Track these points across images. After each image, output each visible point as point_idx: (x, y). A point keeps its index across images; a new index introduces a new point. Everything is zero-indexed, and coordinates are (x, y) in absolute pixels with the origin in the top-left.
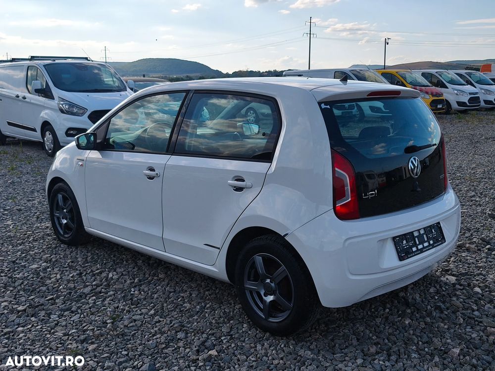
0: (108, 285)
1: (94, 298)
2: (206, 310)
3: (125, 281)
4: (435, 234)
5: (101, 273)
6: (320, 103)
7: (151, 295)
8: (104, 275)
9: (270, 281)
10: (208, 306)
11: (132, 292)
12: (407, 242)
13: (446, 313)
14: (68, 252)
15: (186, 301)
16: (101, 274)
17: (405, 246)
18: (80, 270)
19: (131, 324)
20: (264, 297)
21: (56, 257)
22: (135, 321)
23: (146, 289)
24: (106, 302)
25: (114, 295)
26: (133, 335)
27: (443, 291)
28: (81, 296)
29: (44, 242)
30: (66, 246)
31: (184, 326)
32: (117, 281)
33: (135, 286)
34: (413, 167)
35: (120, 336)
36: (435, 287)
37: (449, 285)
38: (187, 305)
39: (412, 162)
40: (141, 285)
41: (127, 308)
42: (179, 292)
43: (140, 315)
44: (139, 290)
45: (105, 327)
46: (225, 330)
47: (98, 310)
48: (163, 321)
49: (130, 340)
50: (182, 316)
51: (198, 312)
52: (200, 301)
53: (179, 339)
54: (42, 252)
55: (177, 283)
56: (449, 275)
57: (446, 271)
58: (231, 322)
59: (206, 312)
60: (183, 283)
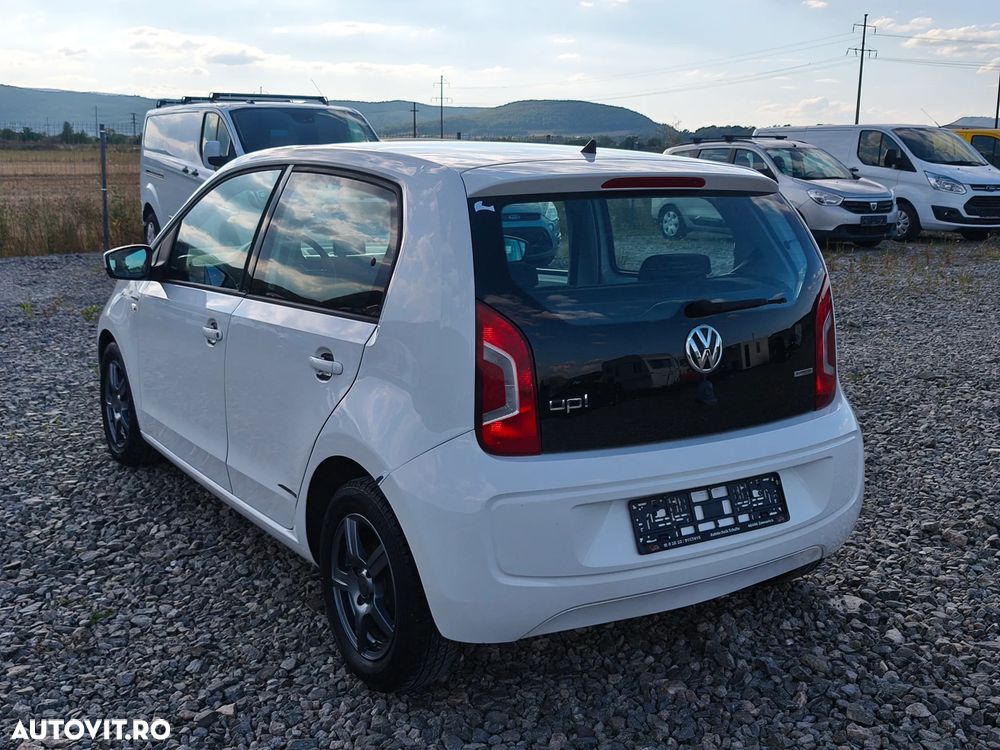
0: (137, 549)
1: (93, 572)
2: (280, 620)
3: (173, 544)
4: (757, 502)
5: (138, 524)
6: (471, 201)
7: (200, 577)
8: (142, 528)
9: (367, 573)
10: (293, 610)
11: (168, 569)
12: (668, 514)
13: (778, 680)
14: (111, 478)
15: (257, 596)
16: (139, 526)
17: (661, 522)
18: (106, 515)
19: (118, 633)
20: (358, 606)
21: (85, 486)
22: (134, 625)
23: (198, 565)
24: (108, 583)
25: (132, 570)
26: (108, 655)
27: (817, 629)
28: (72, 566)
29: (87, 454)
30: (117, 464)
31: (216, 648)
32: (158, 542)
33: (181, 557)
34: (696, 349)
35: (83, 655)
36: (802, 618)
37: (838, 618)
38: (252, 606)
39: (696, 338)
40: (193, 556)
41: (135, 600)
42: (257, 578)
43: (151, 615)
44: (184, 566)
45: (69, 633)
46: (288, 664)
47: (80, 596)
48: (185, 632)
49: (98, 663)
50: (225, 627)
51: (263, 621)
52: (282, 599)
53: (187, 673)
54: (70, 473)
55: (266, 557)
56: (855, 594)
57: (852, 585)
58: (312, 649)
59: (279, 624)
60: (277, 558)
